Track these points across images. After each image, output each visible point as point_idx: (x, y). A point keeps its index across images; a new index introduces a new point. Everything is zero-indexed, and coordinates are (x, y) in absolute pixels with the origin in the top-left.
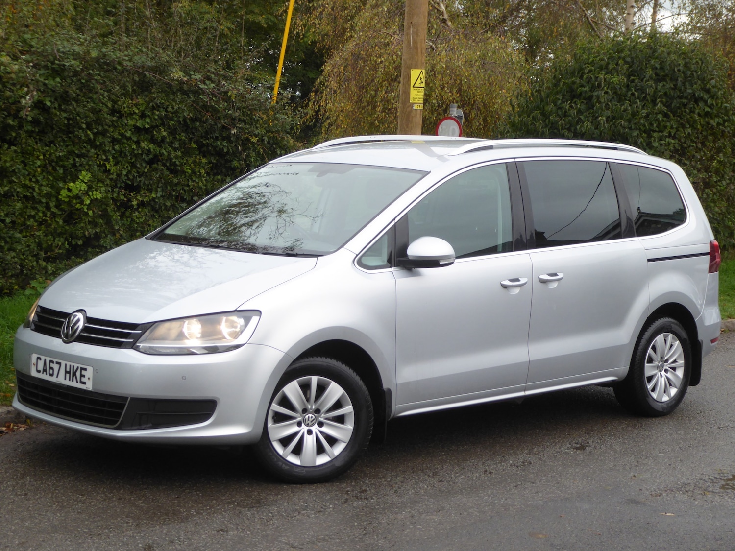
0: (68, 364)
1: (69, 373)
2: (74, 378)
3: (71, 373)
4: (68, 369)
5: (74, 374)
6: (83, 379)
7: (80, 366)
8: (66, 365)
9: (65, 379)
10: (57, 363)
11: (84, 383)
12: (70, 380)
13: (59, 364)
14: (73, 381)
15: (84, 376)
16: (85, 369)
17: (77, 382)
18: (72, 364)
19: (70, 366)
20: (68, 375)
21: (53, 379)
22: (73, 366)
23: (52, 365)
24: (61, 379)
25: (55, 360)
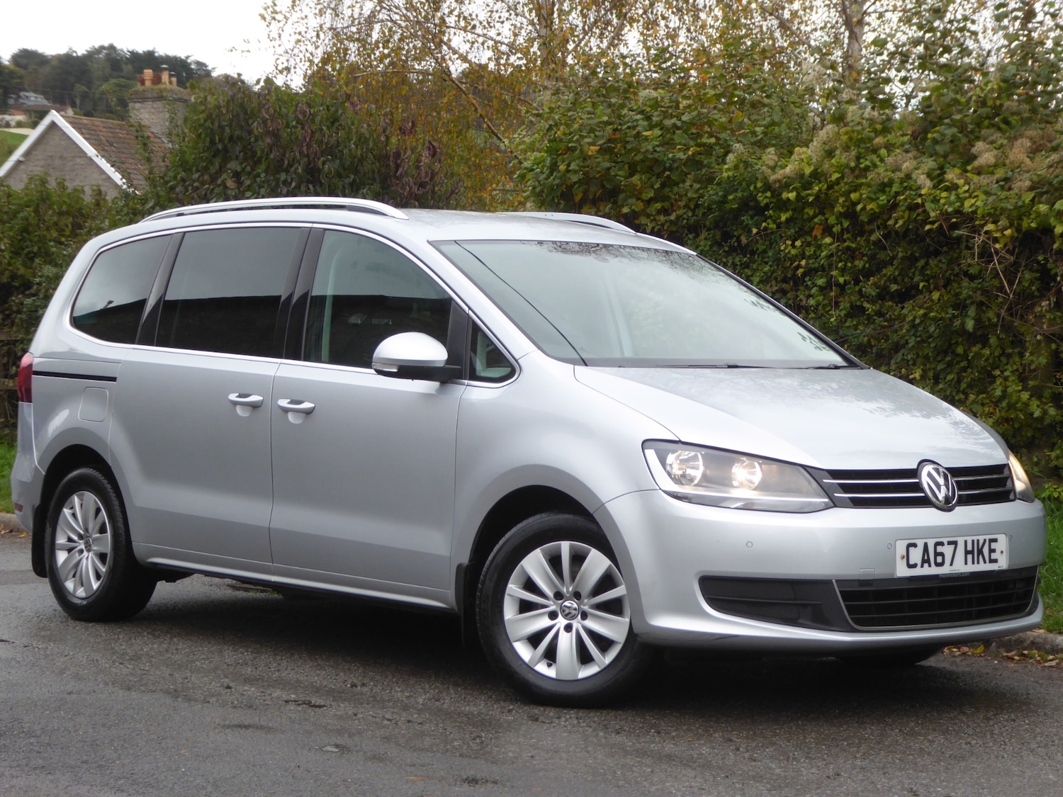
0: (969, 539)
1: (972, 552)
2: (981, 557)
3: (975, 552)
4: (969, 548)
5: (980, 552)
6: (994, 556)
7: (988, 537)
8: (966, 542)
9: (966, 563)
10: (950, 543)
11: (995, 561)
12: (973, 563)
13: (955, 543)
14: (978, 563)
15: (994, 551)
16: (995, 540)
17: (985, 562)
18: (975, 538)
19: (973, 541)
20: (970, 557)
21: (945, 570)
22: (978, 541)
23: (940, 549)
24: (960, 566)
25: (945, 540)
